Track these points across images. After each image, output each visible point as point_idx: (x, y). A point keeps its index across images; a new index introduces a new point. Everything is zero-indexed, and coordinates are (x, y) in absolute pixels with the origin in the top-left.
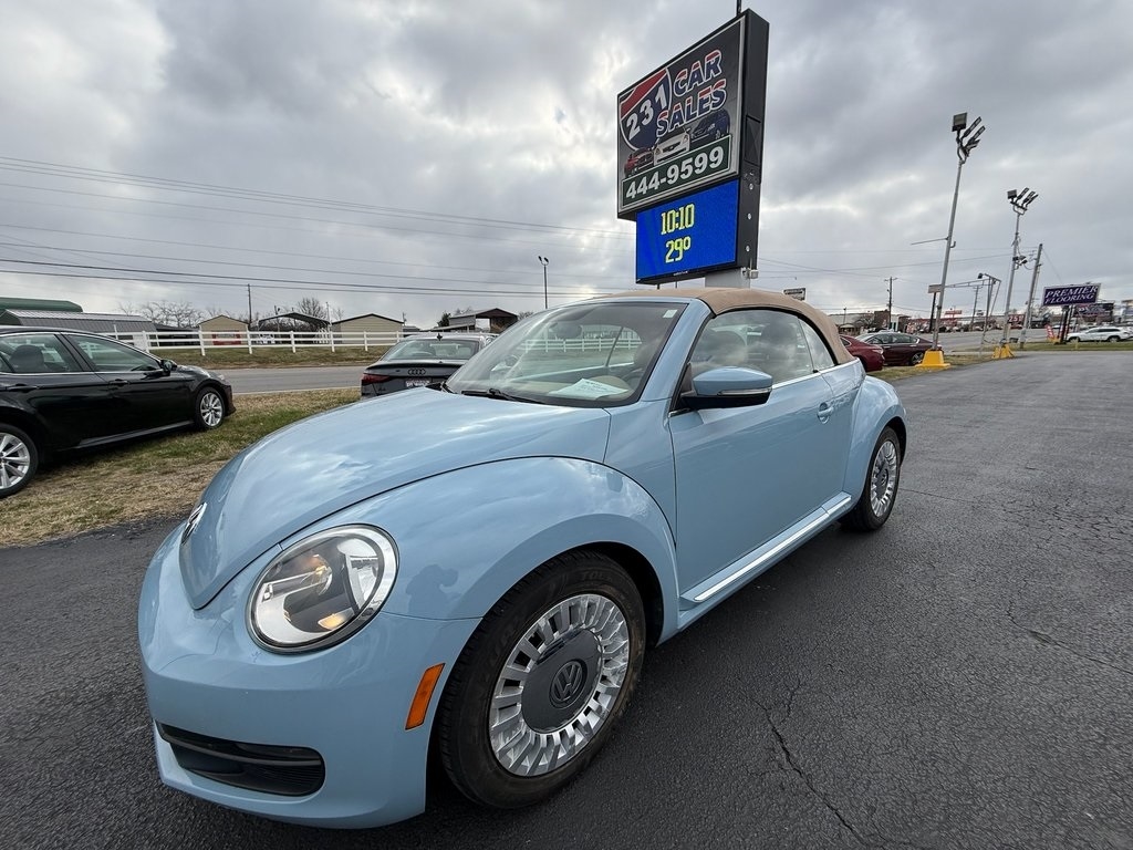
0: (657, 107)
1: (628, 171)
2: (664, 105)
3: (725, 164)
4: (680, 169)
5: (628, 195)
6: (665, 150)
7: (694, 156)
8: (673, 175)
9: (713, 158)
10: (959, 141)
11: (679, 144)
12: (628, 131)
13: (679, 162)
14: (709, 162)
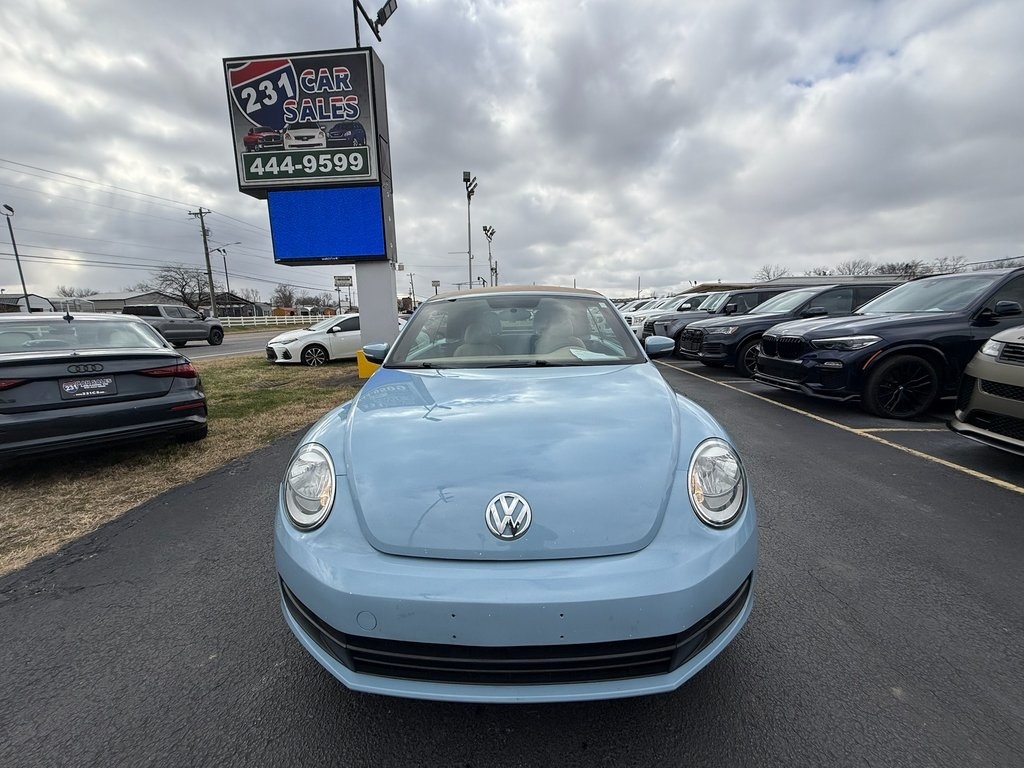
0: (281, 92)
1: (250, 144)
2: (290, 93)
3: (365, 170)
4: (318, 161)
5: (253, 170)
6: (297, 138)
7: (333, 154)
8: (310, 164)
9: (352, 161)
10: (467, 188)
11: (313, 137)
12: (244, 103)
13: (317, 155)
14: (349, 164)
